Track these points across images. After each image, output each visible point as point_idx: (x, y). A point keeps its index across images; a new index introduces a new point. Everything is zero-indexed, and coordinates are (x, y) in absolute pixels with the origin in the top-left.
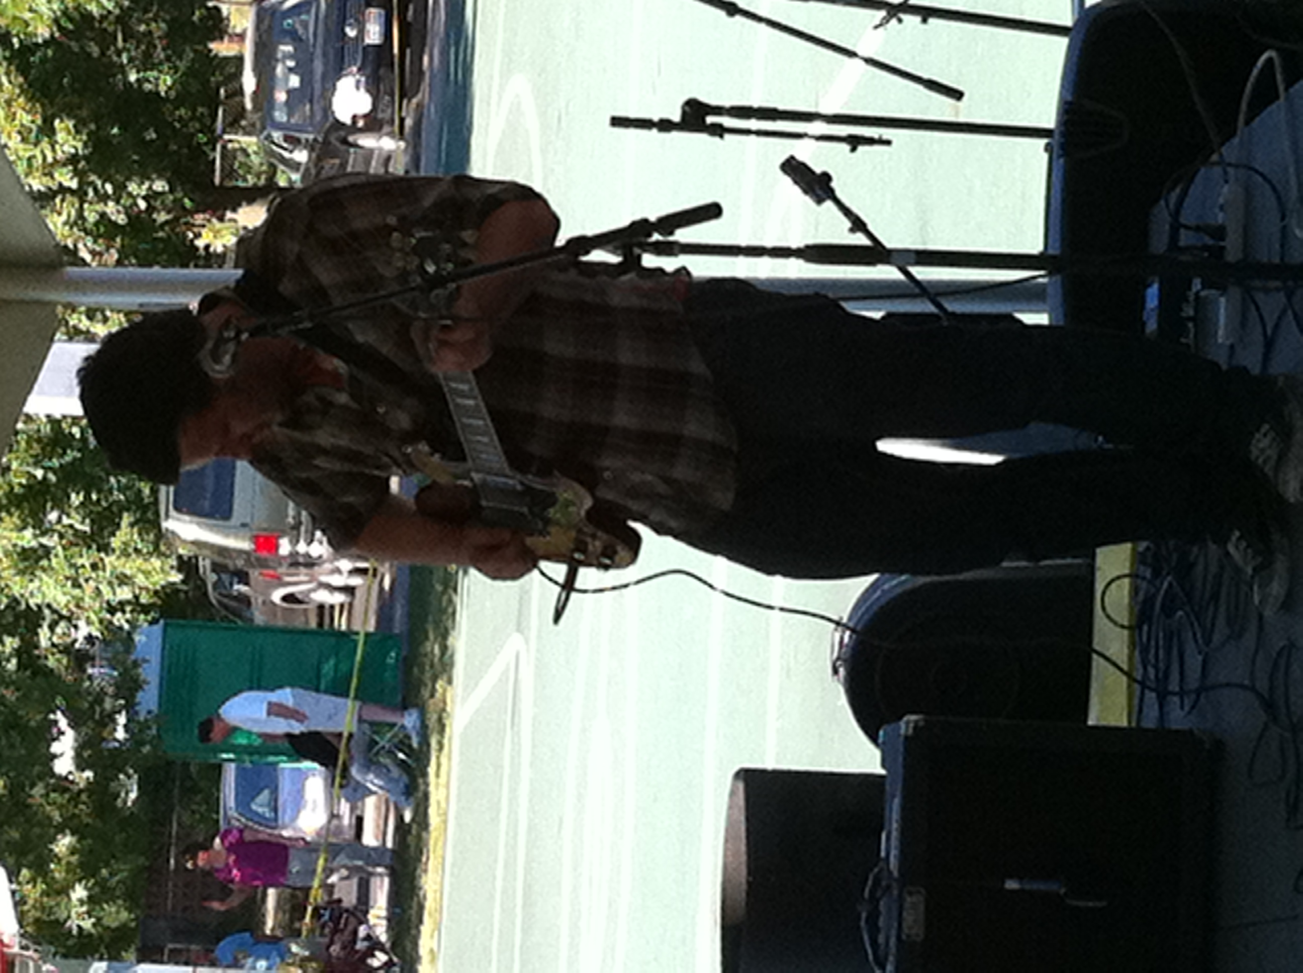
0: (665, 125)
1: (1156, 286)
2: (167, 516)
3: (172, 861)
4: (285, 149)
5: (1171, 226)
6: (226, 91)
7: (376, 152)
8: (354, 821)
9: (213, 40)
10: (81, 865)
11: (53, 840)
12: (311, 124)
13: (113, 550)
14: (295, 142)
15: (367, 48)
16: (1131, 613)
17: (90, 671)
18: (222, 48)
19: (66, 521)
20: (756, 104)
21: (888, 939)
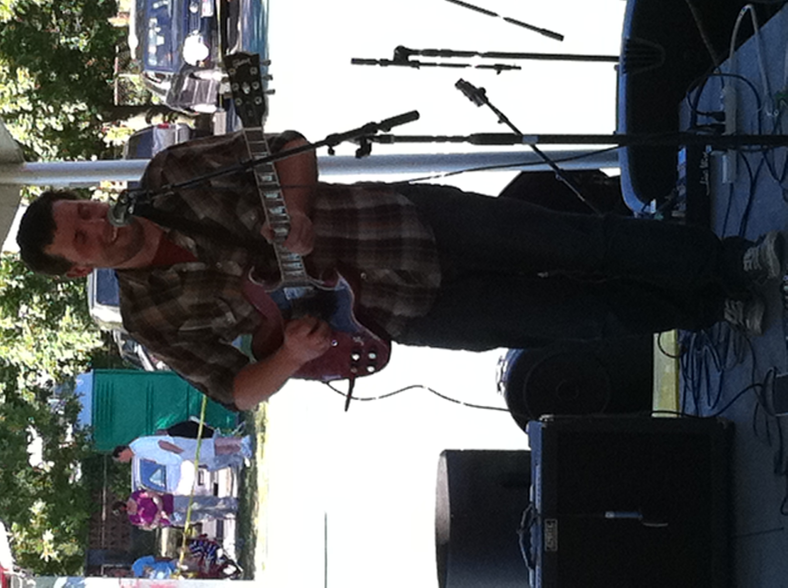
0: (384, 62)
1: (684, 150)
2: (93, 305)
3: (104, 514)
4: (156, 81)
5: (692, 114)
6: (119, 48)
7: (211, 82)
8: (213, 487)
9: (111, 16)
10: (50, 519)
11: (32, 505)
12: (172, 67)
13: (61, 329)
14: (162, 77)
15: (203, 19)
16: (676, 348)
17: (50, 401)
18: (116, 22)
19: (31, 312)
20: (439, 48)
21: (536, 549)
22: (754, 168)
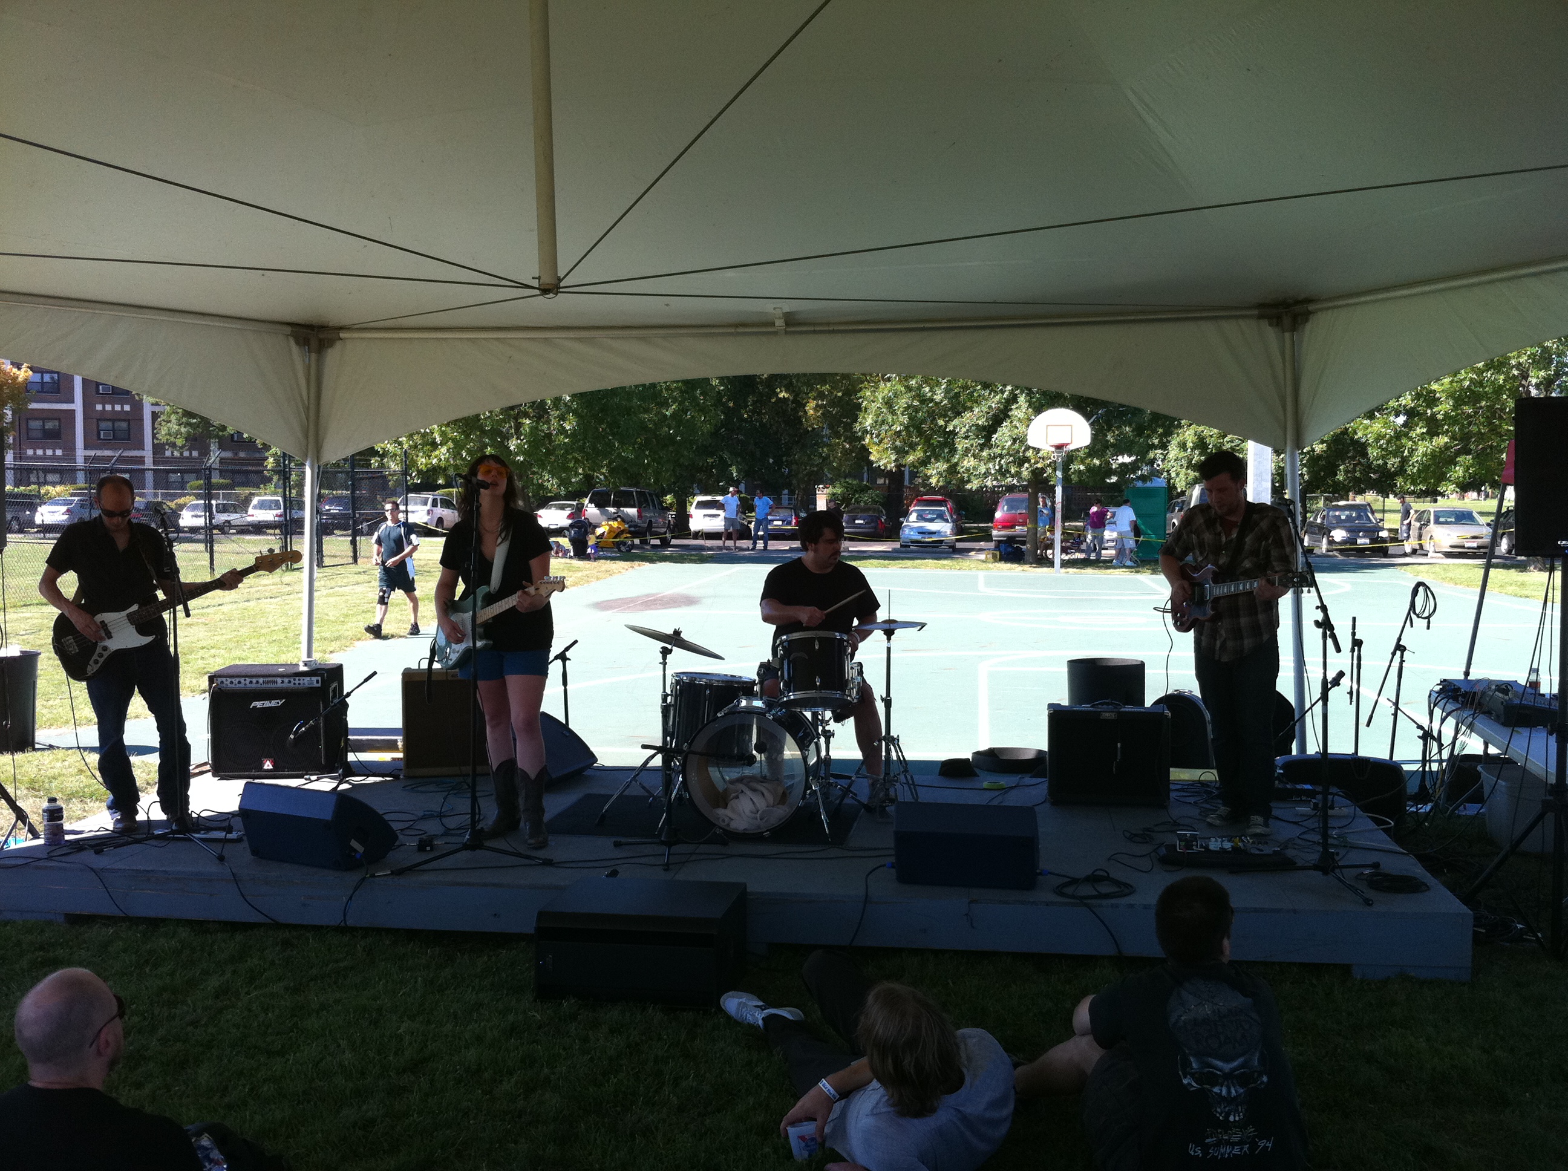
4: (1321, 516)
7: (1321, 544)
12: (1329, 523)
18: (1352, 495)
22: (1304, 823)
